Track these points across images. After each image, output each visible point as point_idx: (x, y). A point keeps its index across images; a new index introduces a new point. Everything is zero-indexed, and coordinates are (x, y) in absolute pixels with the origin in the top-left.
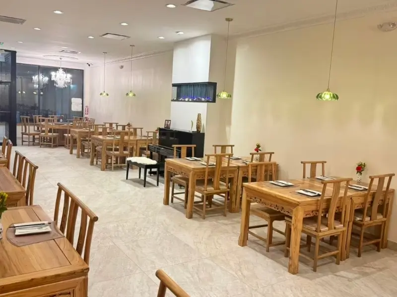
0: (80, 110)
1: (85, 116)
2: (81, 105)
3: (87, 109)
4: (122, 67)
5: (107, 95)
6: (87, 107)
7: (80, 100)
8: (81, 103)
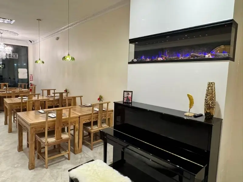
0: (26, 77)
1: (30, 82)
2: (27, 74)
3: (31, 77)
4: (58, 39)
5: (43, 62)
6: (31, 75)
7: (26, 70)
8: (27, 72)
